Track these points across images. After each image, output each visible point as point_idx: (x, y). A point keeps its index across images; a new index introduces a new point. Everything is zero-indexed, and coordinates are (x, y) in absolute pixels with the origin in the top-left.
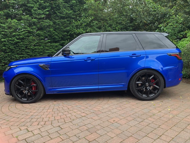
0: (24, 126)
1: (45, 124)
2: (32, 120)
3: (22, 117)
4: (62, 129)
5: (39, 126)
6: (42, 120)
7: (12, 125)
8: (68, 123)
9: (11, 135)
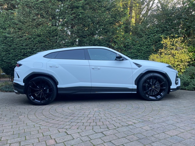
0: (63, 128)
1: (85, 129)
2: (72, 124)
3: (62, 120)
4: (105, 136)
5: (79, 130)
6: (82, 124)
7: (51, 127)
8: (113, 130)
9: (49, 136)
